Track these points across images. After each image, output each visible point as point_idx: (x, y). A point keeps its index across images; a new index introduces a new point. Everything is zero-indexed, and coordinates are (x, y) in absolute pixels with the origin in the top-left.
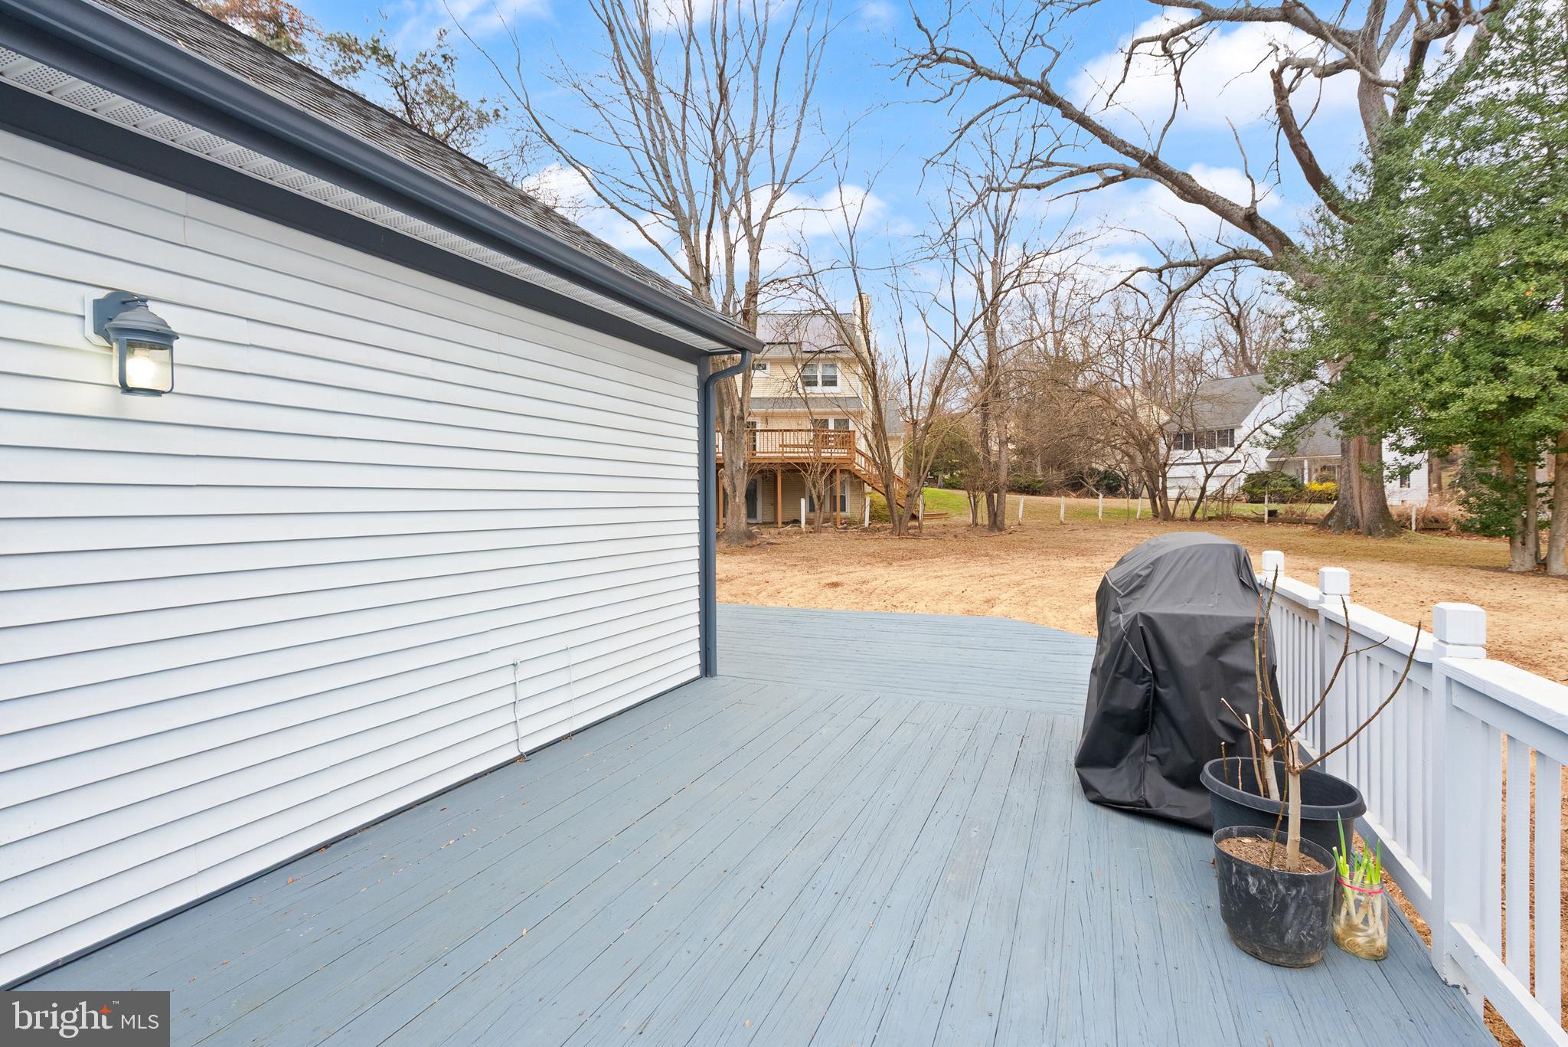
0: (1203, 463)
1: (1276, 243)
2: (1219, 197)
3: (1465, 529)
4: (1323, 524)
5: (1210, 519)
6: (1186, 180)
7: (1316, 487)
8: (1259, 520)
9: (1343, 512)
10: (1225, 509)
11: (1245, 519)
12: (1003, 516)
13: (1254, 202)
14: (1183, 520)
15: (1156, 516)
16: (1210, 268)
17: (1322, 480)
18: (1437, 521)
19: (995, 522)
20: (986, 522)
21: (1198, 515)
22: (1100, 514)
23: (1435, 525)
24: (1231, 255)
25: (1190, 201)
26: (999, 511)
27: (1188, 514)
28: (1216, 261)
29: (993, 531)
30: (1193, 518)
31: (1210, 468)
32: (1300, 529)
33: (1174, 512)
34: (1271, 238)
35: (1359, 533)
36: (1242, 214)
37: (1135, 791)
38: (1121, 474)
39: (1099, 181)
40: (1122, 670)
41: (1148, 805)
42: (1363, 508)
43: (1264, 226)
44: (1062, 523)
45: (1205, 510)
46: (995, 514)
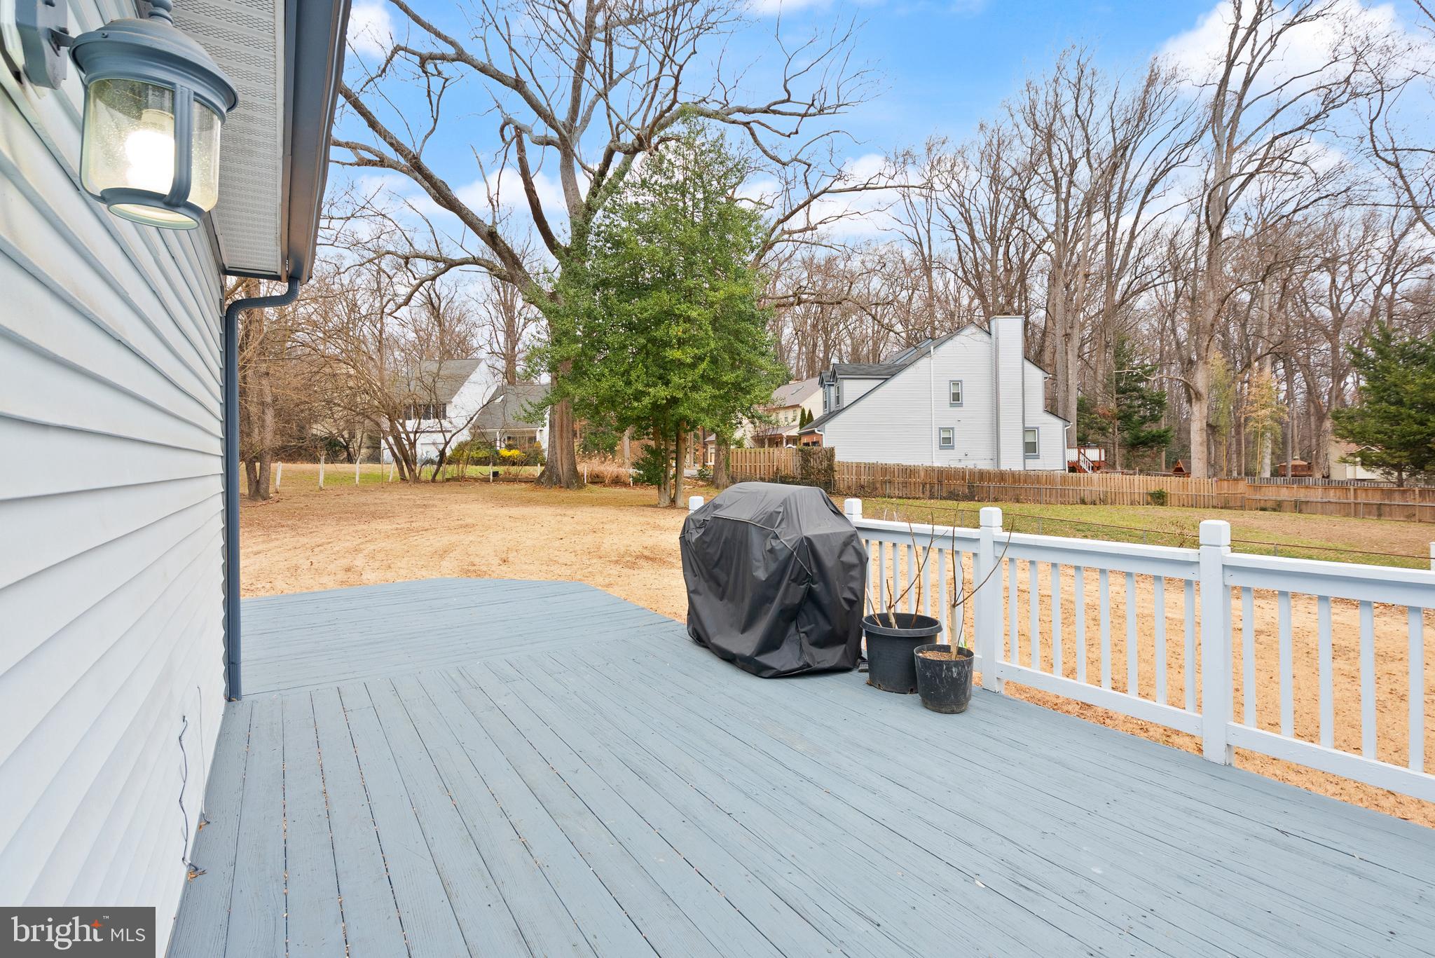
0: (442, 431)
1: (509, 260)
2: (468, 211)
3: (637, 481)
4: (537, 482)
5: (448, 480)
6: (444, 188)
7: (505, 453)
8: (486, 480)
9: (550, 472)
10: (460, 471)
11: (476, 480)
12: (268, 484)
13: (494, 223)
14: (427, 482)
15: (403, 479)
16: (451, 266)
17: (509, 447)
18: (598, 476)
19: (257, 490)
20: (247, 492)
21: (439, 477)
22: (357, 479)
23: (597, 480)
24: (470, 260)
25: (445, 206)
26: (263, 478)
27: (430, 478)
28: (457, 262)
29: (255, 500)
30: (434, 480)
31: (448, 436)
32: (516, 486)
33: (420, 474)
34: (506, 255)
35: (561, 487)
36: (486, 229)
37: (799, 660)
38: (342, 440)
39: (354, 159)
40: (793, 577)
41: (809, 666)
42: (563, 469)
43: (502, 245)
44: (321, 489)
45: (444, 474)
46: (258, 482)
